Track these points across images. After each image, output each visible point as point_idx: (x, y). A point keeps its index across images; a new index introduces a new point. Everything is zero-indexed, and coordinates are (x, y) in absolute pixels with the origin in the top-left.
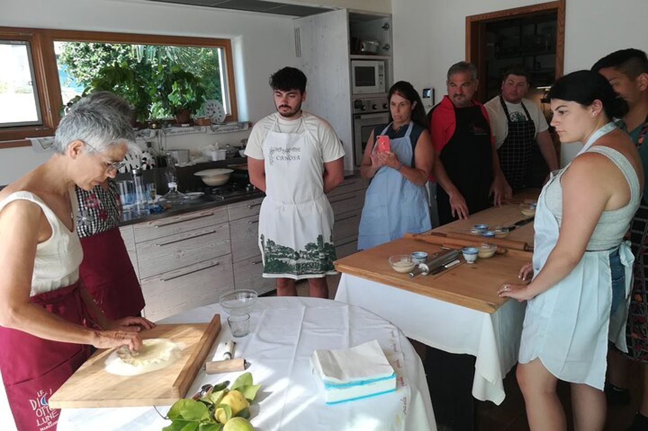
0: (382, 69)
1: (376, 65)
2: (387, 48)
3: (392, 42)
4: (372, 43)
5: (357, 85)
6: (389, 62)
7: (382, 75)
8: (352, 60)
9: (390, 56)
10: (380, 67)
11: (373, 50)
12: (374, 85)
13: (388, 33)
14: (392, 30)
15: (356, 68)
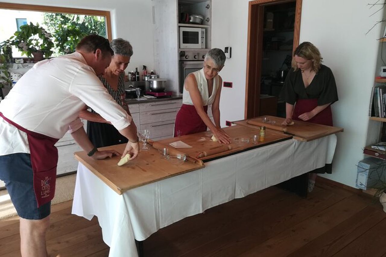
0: (204, 34)
1: (199, 30)
2: (208, 20)
3: (211, 17)
4: (197, 17)
5: (184, 43)
6: (209, 30)
7: (203, 38)
8: (179, 27)
9: (209, 25)
10: (202, 32)
11: (198, 21)
12: (198, 43)
13: (209, 11)
14: (211, 9)
15: (184, 32)
